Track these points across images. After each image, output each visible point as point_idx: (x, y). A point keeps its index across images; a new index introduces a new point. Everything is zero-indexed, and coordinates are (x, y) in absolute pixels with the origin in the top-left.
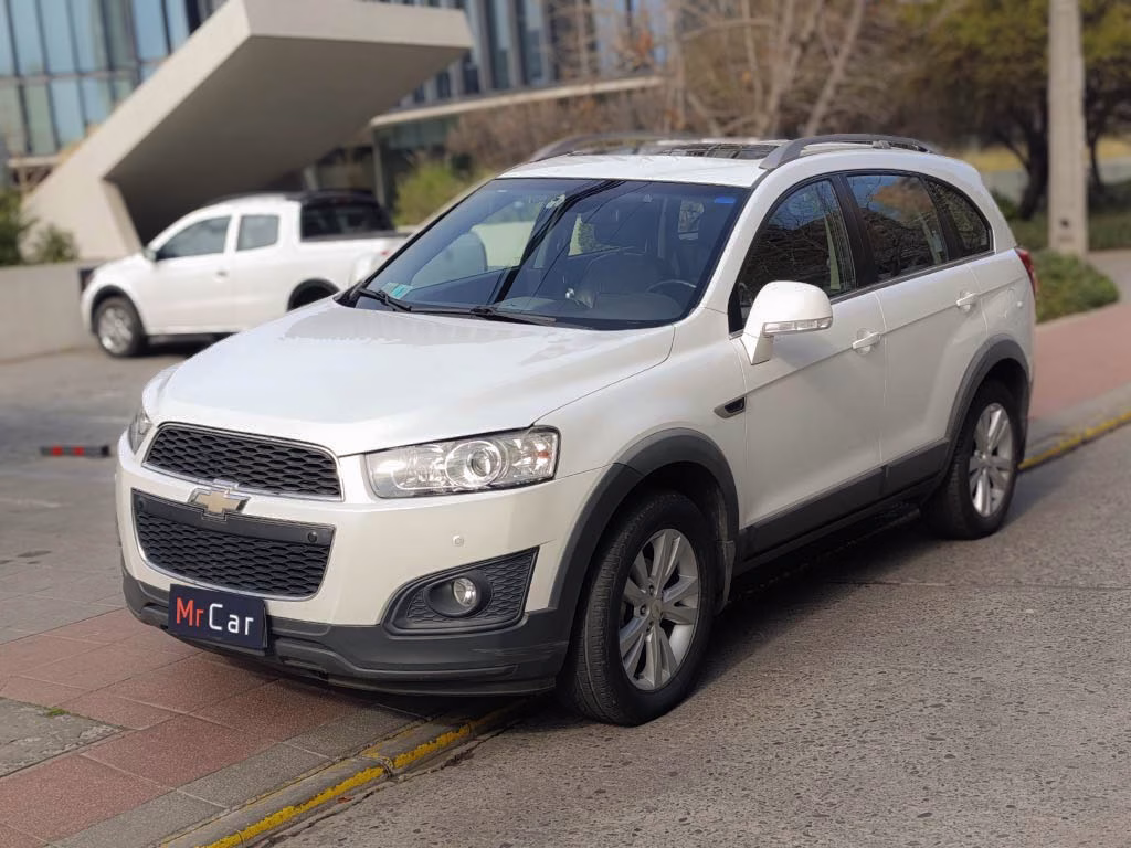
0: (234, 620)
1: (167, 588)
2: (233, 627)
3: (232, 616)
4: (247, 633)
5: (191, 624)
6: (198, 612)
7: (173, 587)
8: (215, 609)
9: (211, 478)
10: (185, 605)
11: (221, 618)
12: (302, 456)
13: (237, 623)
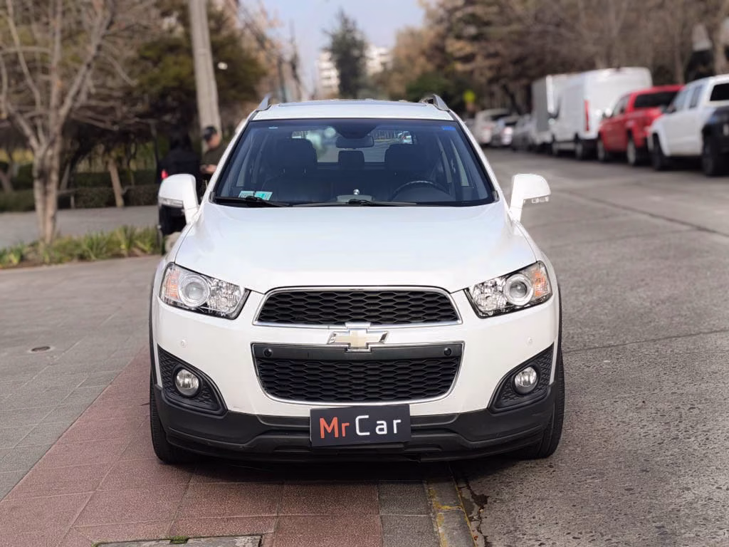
0: (382, 424)
1: (308, 414)
2: (381, 430)
3: (378, 422)
4: (395, 431)
5: (337, 435)
6: (344, 425)
7: (313, 412)
8: (361, 420)
9: (343, 323)
10: (329, 423)
11: (369, 425)
12: (435, 299)
13: (385, 427)
